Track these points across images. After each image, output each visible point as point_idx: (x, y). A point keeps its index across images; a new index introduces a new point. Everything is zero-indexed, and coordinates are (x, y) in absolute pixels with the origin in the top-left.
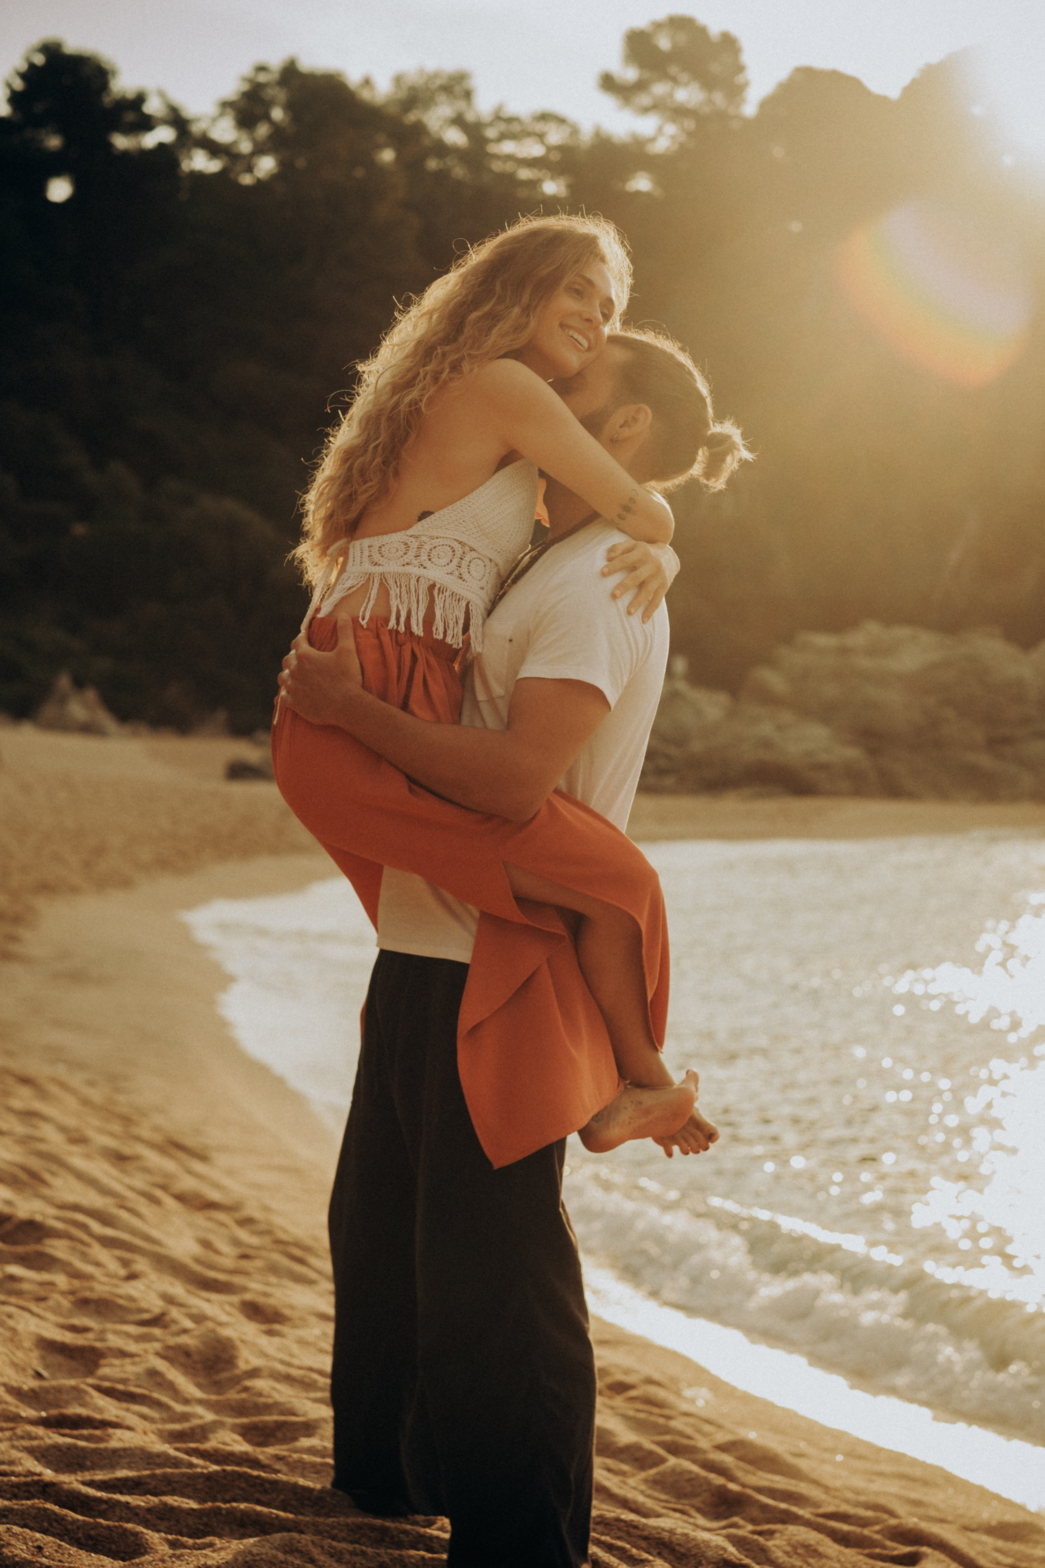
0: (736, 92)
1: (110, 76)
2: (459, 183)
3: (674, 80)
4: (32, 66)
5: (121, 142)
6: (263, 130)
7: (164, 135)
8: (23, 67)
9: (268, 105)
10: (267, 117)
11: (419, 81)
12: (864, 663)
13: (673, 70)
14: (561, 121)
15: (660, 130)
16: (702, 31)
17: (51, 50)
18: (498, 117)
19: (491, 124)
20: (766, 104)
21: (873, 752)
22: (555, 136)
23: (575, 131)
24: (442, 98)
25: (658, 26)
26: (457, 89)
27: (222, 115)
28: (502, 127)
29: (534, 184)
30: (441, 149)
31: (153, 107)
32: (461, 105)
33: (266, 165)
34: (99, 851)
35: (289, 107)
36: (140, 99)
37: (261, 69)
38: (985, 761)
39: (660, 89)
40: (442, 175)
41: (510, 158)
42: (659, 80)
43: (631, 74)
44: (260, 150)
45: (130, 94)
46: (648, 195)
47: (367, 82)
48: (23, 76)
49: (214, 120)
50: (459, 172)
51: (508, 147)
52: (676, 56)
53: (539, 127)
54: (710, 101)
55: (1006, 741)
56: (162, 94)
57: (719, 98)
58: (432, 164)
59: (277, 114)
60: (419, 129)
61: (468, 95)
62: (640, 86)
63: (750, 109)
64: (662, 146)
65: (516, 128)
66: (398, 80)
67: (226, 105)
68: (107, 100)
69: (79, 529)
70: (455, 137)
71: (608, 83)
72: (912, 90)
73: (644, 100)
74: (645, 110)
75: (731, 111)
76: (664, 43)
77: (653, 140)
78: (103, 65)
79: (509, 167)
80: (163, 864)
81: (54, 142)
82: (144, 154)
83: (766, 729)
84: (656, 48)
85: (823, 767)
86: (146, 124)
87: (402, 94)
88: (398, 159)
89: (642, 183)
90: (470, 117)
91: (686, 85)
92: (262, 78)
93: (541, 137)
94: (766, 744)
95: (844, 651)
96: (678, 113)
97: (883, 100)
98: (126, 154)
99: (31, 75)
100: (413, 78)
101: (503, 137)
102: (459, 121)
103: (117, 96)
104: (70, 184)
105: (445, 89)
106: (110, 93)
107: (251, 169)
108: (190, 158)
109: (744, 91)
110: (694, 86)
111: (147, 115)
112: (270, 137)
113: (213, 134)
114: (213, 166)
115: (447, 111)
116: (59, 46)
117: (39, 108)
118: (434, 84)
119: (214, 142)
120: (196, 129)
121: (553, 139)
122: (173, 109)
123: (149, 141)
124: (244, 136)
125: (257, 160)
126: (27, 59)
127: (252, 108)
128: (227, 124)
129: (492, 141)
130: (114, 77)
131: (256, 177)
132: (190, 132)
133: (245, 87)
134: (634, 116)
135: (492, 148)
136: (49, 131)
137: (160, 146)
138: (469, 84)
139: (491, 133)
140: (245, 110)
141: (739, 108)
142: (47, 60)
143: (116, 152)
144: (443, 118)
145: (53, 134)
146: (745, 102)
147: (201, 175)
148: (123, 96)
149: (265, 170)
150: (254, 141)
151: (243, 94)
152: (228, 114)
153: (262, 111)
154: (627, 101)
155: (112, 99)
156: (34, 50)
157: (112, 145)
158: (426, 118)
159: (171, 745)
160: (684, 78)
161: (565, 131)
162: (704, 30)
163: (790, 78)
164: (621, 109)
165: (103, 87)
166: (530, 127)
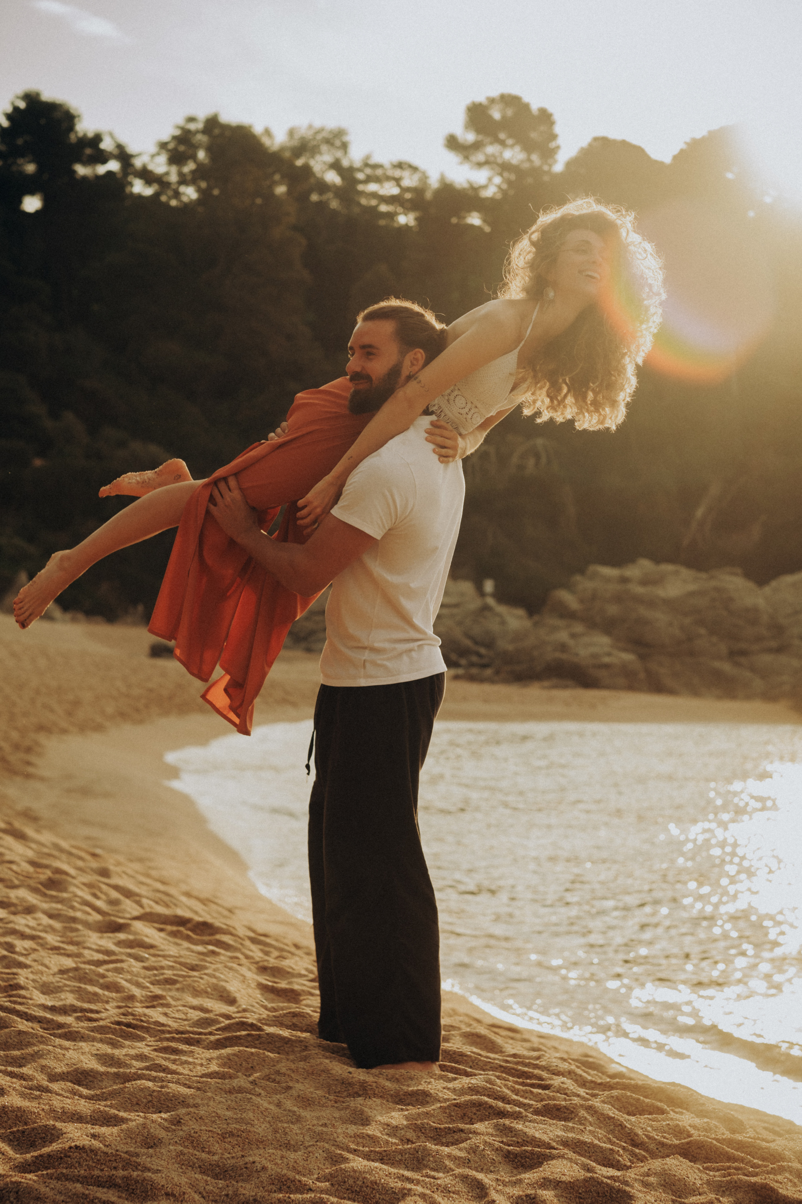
0: (549, 154)
1: (76, 120)
2: (334, 212)
3: (503, 143)
4: (16, 109)
5: (81, 170)
6: (189, 167)
7: (113, 166)
8: (9, 109)
9: (195, 147)
10: (194, 157)
11: (309, 134)
12: (639, 590)
13: (502, 136)
14: (414, 169)
15: (490, 179)
16: (526, 107)
17: (31, 99)
18: (366, 164)
19: (360, 170)
20: (569, 164)
21: (642, 657)
22: (409, 181)
23: (424, 178)
24: (324, 148)
25: (492, 101)
26: (338, 143)
27: (158, 154)
28: (368, 171)
29: (391, 216)
30: (323, 187)
31: (106, 145)
32: (339, 154)
33: (190, 193)
34: (77, 703)
35: (209, 149)
36: (98, 138)
37: (191, 120)
38: (726, 667)
39: (491, 149)
40: (322, 205)
41: (374, 195)
42: (491, 143)
43: (470, 137)
44: (183, 181)
45: (90, 135)
46: (479, 228)
47: (268, 132)
48: (9, 117)
49: (153, 156)
50: (334, 204)
51: (372, 187)
52: (505, 124)
53: (397, 173)
54: (529, 160)
55: (743, 653)
56: (111, 135)
57: (535, 158)
58: (315, 197)
59: (201, 155)
60: (307, 170)
61: (344, 146)
62: (476, 146)
63: (559, 167)
64: (489, 192)
65: (379, 172)
66: (291, 133)
67: (163, 146)
68: (73, 137)
69: (38, 462)
70: (332, 177)
71: (452, 143)
72: (680, 157)
73: (480, 157)
74: (480, 165)
75: (546, 168)
76: (496, 115)
77: (485, 187)
78: (72, 111)
79: (374, 202)
80: (123, 716)
81: (30, 168)
82: (98, 177)
83: (563, 636)
84: (490, 117)
85: (607, 666)
86: (102, 157)
87: (295, 143)
88: (289, 192)
89: (475, 220)
90: (345, 163)
91: (512, 146)
92: (192, 127)
93: (398, 181)
94: (563, 647)
95: (624, 580)
96: (505, 167)
97: (660, 164)
98: (84, 178)
99: (15, 115)
100: (303, 131)
101: (369, 179)
102: (336, 166)
103: (80, 134)
104: (41, 200)
105: (328, 142)
106: (76, 132)
107: (177, 194)
108: (131, 184)
109: (555, 153)
110: (517, 148)
111: (102, 151)
112: (193, 172)
113: (151, 167)
114: (148, 191)
115: (328, 158)
116: (38, 95)
117: (20, 142)
118: (319, 137)
119: (150, 173)
120: (138, 163)
121: (407, 182)
122: (120, 147)
123: (101, 169)
124: (174, 170)
125: (183, 189)
126: (13, 104)
127: (182, 148)
128: (163, 159)
129: (361, 182)
130: (79, 121)
131: (181, 201)
132: (132, 165)
133: (178, 132)
134: (471, 169)
135: (360, 187)
136: (27, 159)
137: (110, 173)
138: (346, 139)
139: (360, 176)
140: (175, 149)
141: (550, 166)
142: (28, 105)
143: (77, 177)
144: (325, 163)
145: (30, 162)
146: (556, 161)
147: (140, 197)
148: (85, 135)
149: (189, 196)
150: (181, 174)
151: (175, 138)
152: (164, 151)
153: (190, 152)
154: (466, 158)
155: (77, 136)
156: (18, 97)
157: (74, 172)
158: (312, 163)
159: (103, 629)
160: (510, 142)
161: (416, 177)
162: (527, 107)
163: (590, 145)
164: (461, 163)
165: (71, 128)
166: (390, 173)
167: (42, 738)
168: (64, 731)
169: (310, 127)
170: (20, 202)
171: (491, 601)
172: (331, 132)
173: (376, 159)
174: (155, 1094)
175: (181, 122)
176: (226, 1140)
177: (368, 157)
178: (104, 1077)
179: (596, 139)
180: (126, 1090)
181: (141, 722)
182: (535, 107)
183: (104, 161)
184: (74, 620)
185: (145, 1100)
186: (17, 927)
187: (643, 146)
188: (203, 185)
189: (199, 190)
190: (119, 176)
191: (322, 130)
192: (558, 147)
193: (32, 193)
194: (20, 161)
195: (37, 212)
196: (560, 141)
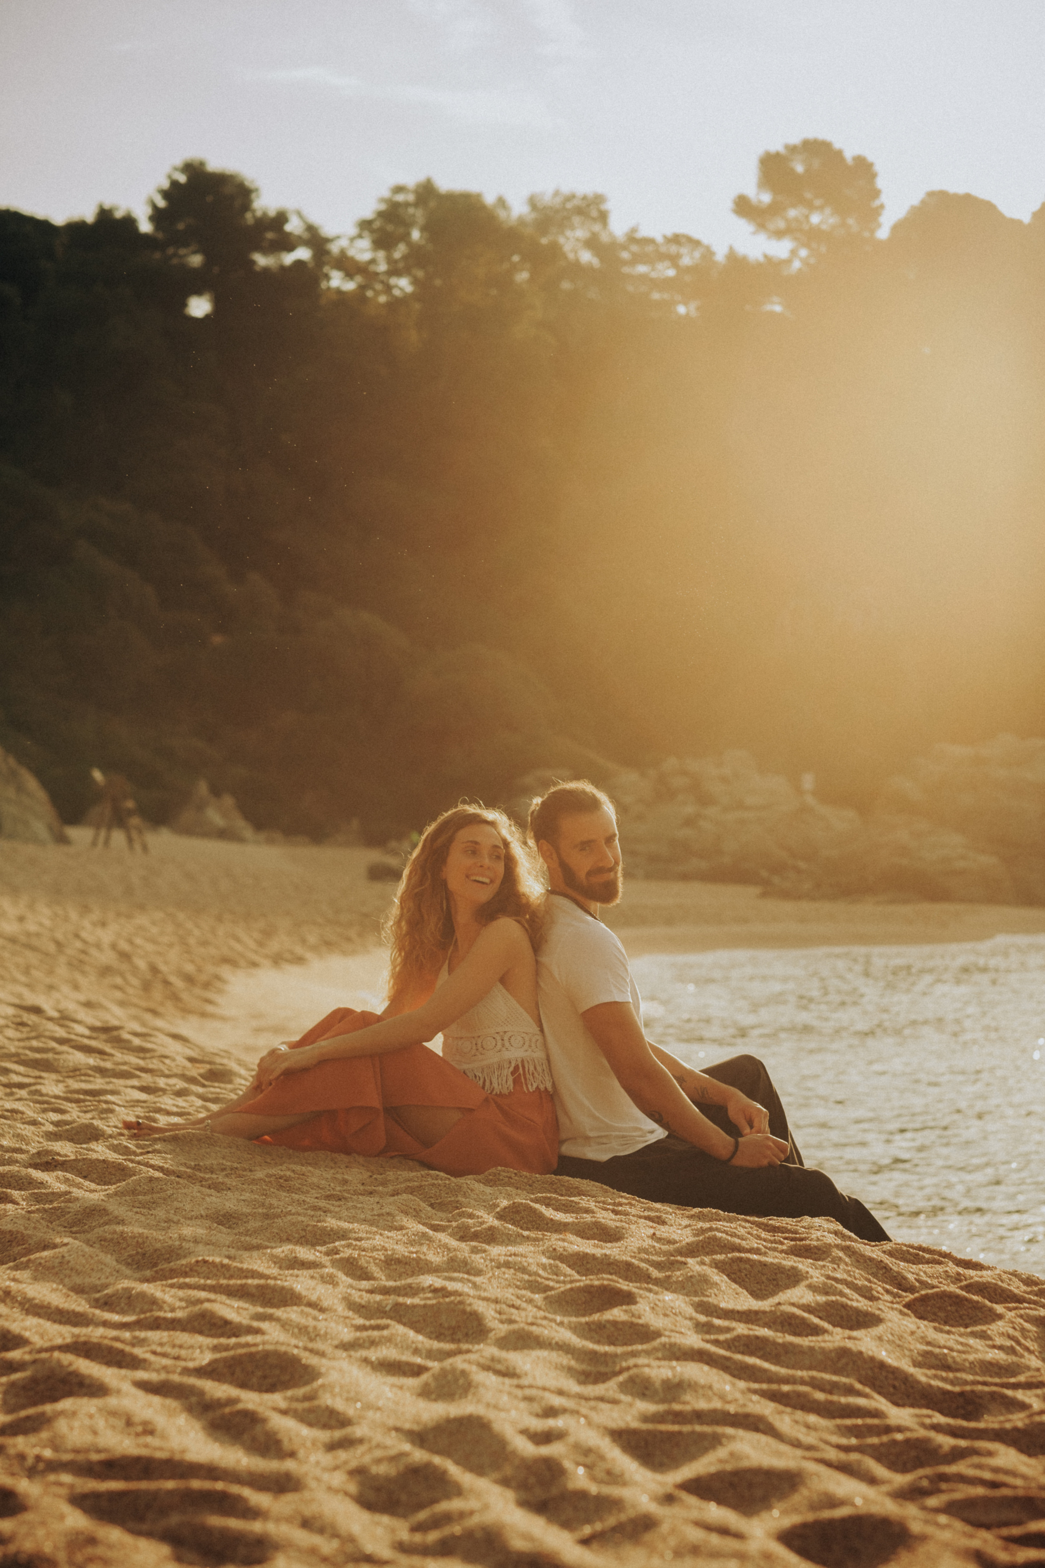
0: (870, 215)
1: (253, 196)
2: (596, 305)
3: (809, 205)
4: (174, 184)
5: (261, 260)
6: (400, 251)
7: (303, 254)
8: (166, 184)
9: (407, 224)
10: (405, 237)
11: (555, 203)
12: (1001, 773)
13: (808, 195)
14: (695, 243)
15: (794, 252)
16: (837, 156)
17: (194, 170)
18: (632, 238)
19: (624, 247)
20: (895, 228)
21: (1007, 860)
22: (689, 259)
23: (709, 253)
24: (576, 220)
25: (792, 149)
26: (594, 213)
27: (360, 236)
28: (635, 248)
29: (667, 306)
30: (576, 270)
31: (293, 226)
32: (597, 227)
33: (404, 285)
35: (427, 227)
36: (281, 218)
37: (399, 189)
39: (794, 213)
40: (576, 295)
41: (643, 278)
42: (794, 205)
43: (766, 198)
44: (395, 272)
45: (272, 213)
46: (781, 316)
47: (501, 202)
48: (166, 194)
49: (352, 240)
50: (593, 293)
51: (641, 269)
52: (810, 179)
53: (673, 249)
54: (844, 225)
56: (299, 214)
57: (852, 222)
58: (566, 285)
59: (416, 234)
60: (555, 250)
61: (603, 217)
62: (774, 209)
63: (883, 233)
64: (794, 268)
65: (649, 249)
66: (533, 201)
67: (365, 225)
68: (249, 218)
69: (217, 639)
70: (586, 257)
71: (743, 206)
72: (1042, 214)
73: (780, 223)
74: (779, 234)
75: (866, 234)
76: (799, 168)
77: (788, 262)
78: (246, 183)
79: (643, 288)
81: (196, 260)
82: (283, 268)
83: (902, 836)
84: (791, 171)
85: (961, 873)
86: (287, 243)
87: (538, 214)
88: (532, 280)
89: (775, 306)
90: (604, 238)
91: (821, 208)
92: (400, 198)
93: (674, 259)
94: (904, 850)
96: (813, 235)
97: (1017, 223)
98: (266, 270)
99: (173, 192)
100: (549, 199)
101: (637, 259)
102: (592, 243)
103: (259, 214)
104: (211, 301)
105: (580, 211)
106: (254, 211)
107: (388, 288)
108: (327, 277)
109: (879, 214)
110: (828, 211)
111: (289, 235)
112: (405, 258)
113: (351, 253)
114: (350, 286)
115: (581, 233)
116: (202, 164)
117: (181, 226)
118: (569, 206)
119: (352, 260)
120: (334, 248)
121: (686, 261)
122: (311, 229)
123: (289, 259)
124: (381, 255)
125: (393, 281)
126: (169, 177)
127: (390, 228)
128: (365, 243)
129: (625, 263)
130: (258, 197)
131: (393, 296)
132: (328, 253)
133: (383, 207)
134: (769, 238)
135: (626, 270)
136: (192, 248)
137: (299, 263)
138: (604, 207)
139: (625, 255)
140: (381, 230)
141: (872, 231)
142: (189, 179)
143: (257, 269)
144: (578, 240)
145: (195, 252)
146: (879, 226)
147: (339, 291)
148: (265, 214)
149: (401, 289)
150: (390, 260)
151: (381, 214)
152: (366, 233)
153: (401, 230)
154: (762, 226)
155: (254, 216)
156: (176, 169)
157: (254, 263)
158: (561, 240)
159: (308, 852)
160: (818, 202)
161: (697, 254)
162: (839, 154)
163: (923, 202)
164: (754, 233)
165: (246, 206)
166: (663, 249)
167: (225, 971)
168: (255, 965)
169: (557, 193)
170: (184, 305)
171: (810, 800)
172: (584, 198)
173: (645, 232)
174: (309, 1228)
175: (386, 193)
176: (391, 1267)
177: (634, 230)
178: (250, 1217)
179: (931, 194)
180: (275, 1225)
181: (353, 953)
182: (849, 155)
183: (291, 248)
184: (270, 841)
185: (297, 1235)
186: (163, 1106)
187: (994, 201)
188: (420, 274)
189: (415, 282)
190: (311, 265)
191: (573, 196)
192: (882, 207)
193: (199, 292)
194: (182, 251)
195: (207, 317)
196: (884, 199)
